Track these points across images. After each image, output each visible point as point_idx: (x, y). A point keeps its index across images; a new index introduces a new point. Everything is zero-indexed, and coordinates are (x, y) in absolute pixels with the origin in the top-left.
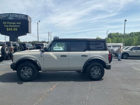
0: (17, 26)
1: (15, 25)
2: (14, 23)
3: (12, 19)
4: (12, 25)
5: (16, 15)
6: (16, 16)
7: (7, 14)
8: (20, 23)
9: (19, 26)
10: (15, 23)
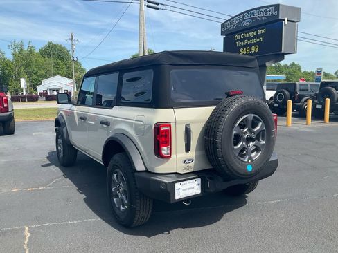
0: (258, 40)
1: (255, 37)
2: (253, 34)
3: (248, 23)
4: (249, 38)
5: (256, 11)
6: (256, 13)
7: (239, 15)
8: (264, 31)
9: (262, 39)
10: (255, 33)
